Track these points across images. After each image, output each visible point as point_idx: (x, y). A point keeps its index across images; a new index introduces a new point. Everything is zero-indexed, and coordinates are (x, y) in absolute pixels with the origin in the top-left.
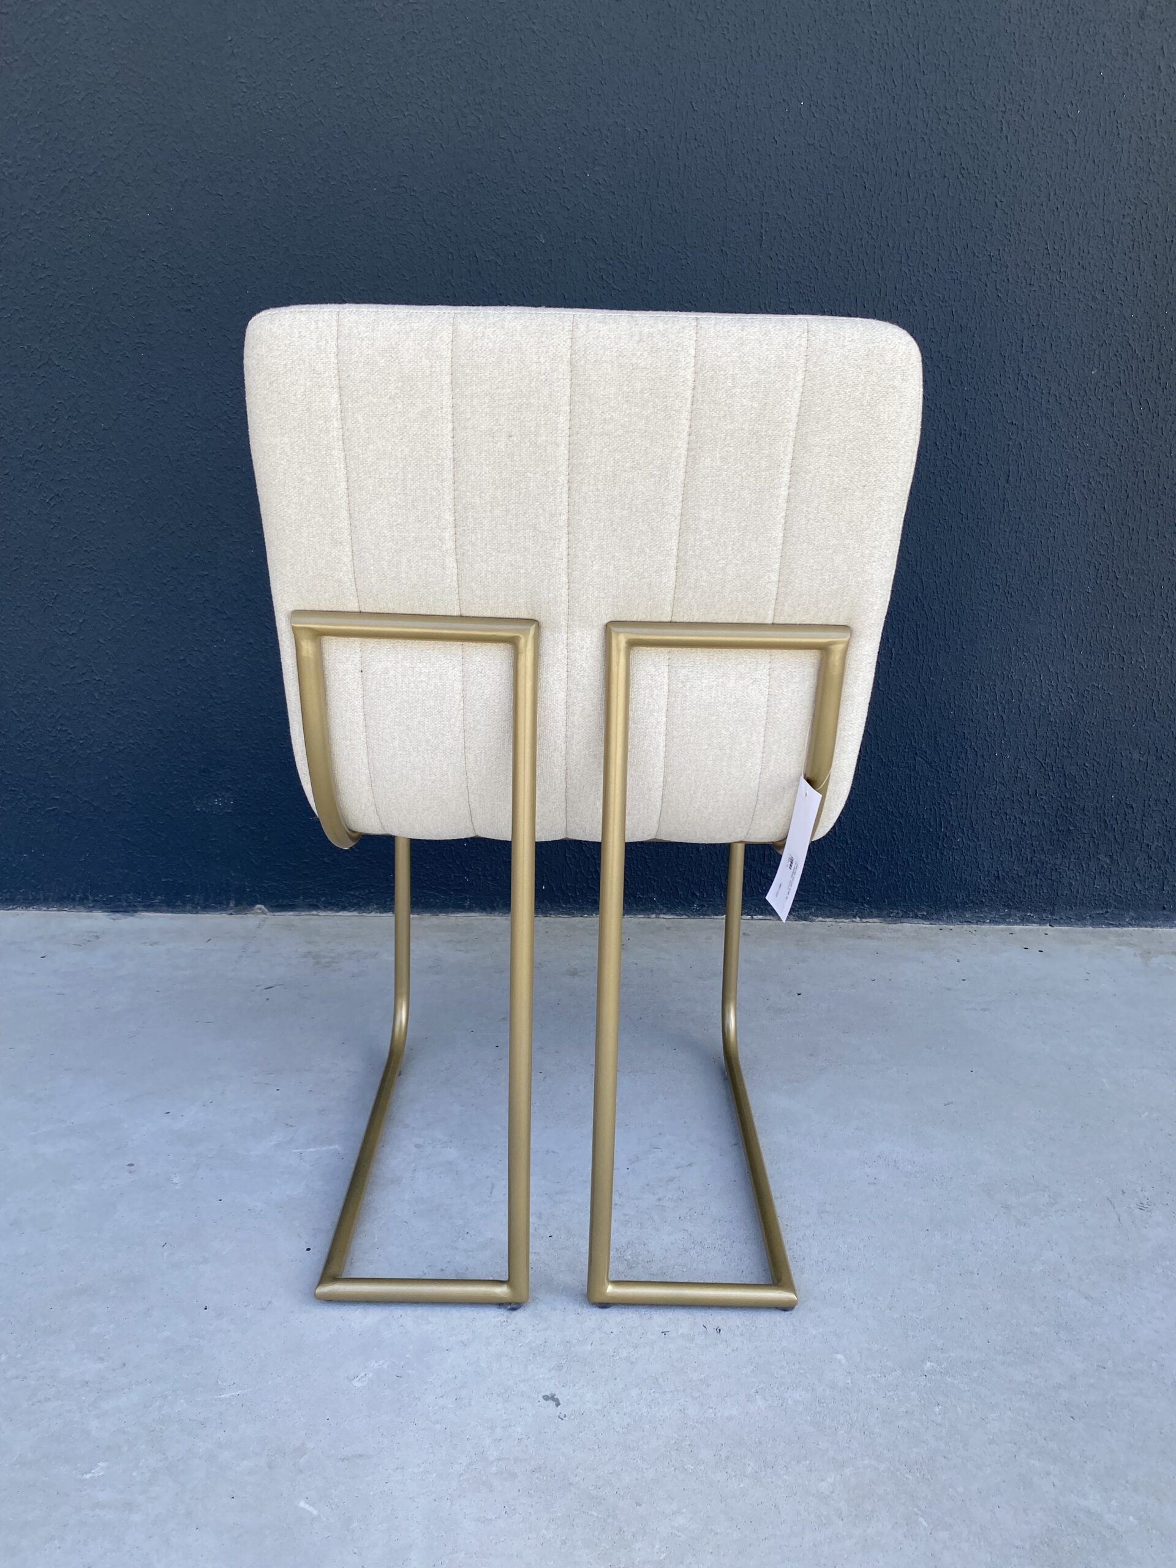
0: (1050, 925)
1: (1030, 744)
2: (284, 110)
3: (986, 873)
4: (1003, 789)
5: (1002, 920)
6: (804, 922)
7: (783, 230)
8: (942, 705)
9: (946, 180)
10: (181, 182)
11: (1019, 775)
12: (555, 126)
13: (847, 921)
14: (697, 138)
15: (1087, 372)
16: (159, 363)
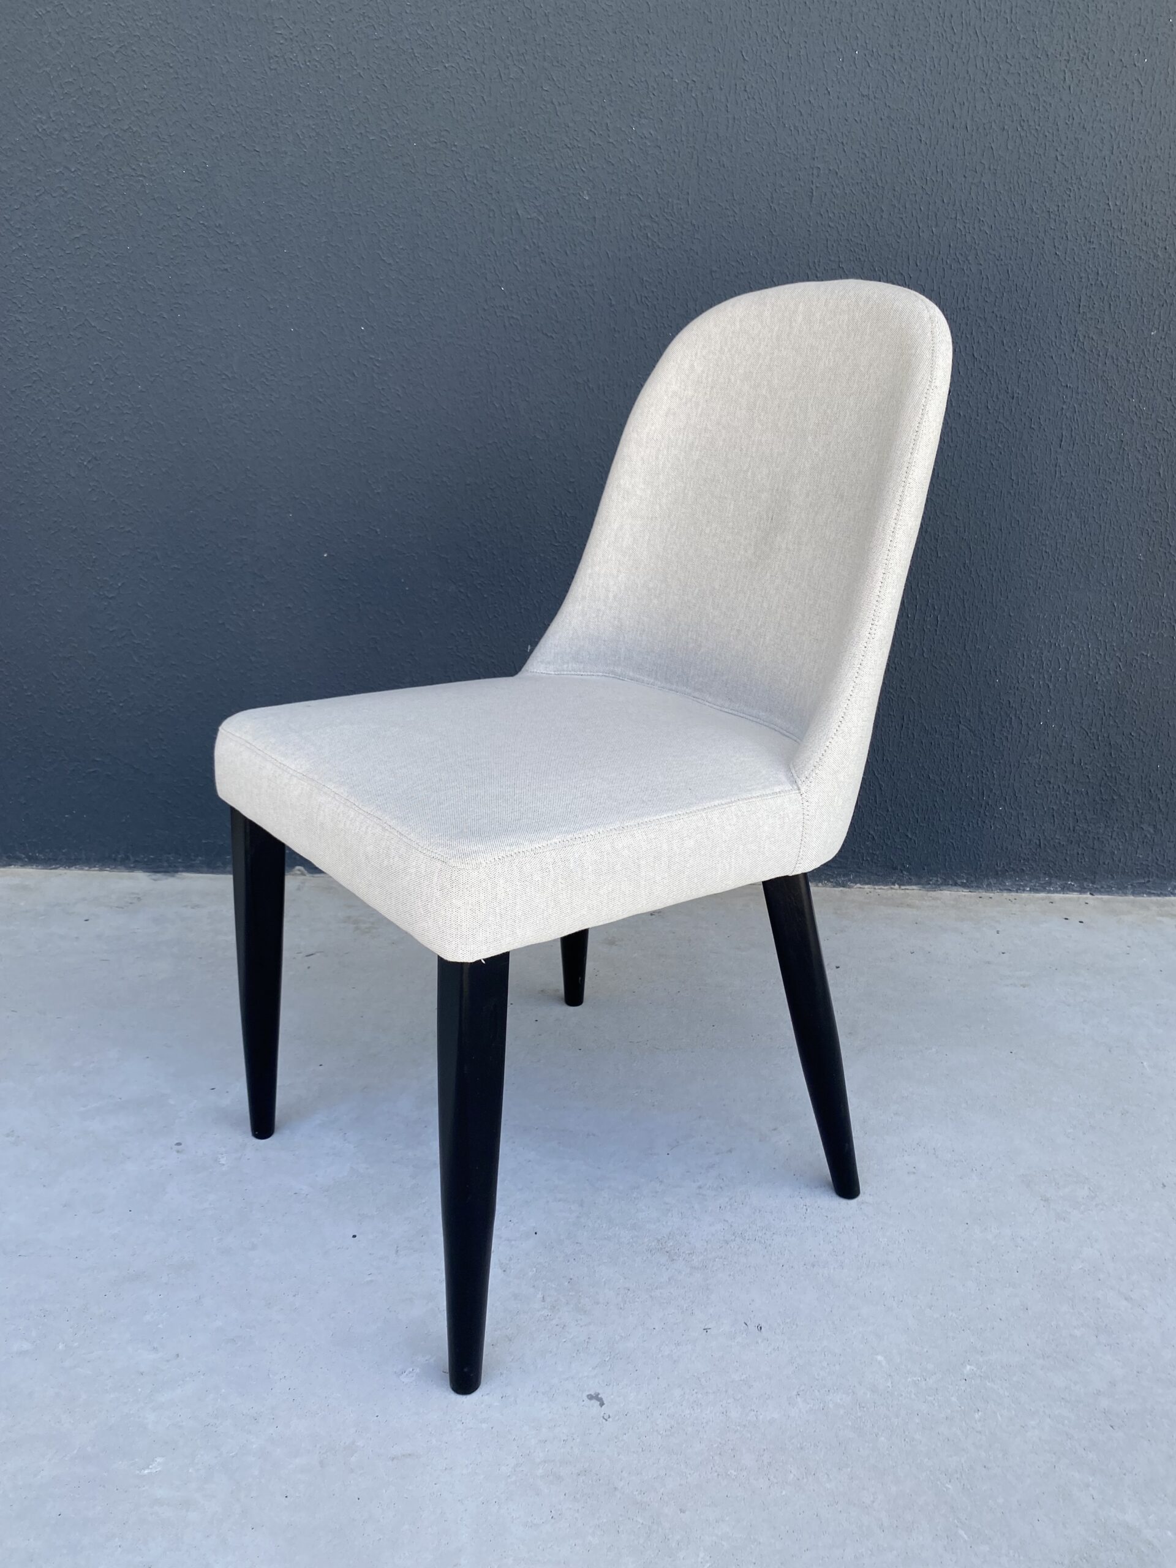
0: (1091, 894)
1: (1076, 713)
2: (323, 62)
3: (1028, 842)
4: (1048, 758)
5: (1043, 888)
6: (841, 889)
7: (834, 186)
8: (988, 673)
9: (1005, 132)
10: (217, 138)
11: (1064, 744)
12: (600, 78)
13: (886, 888)
14: (747, 89)
15: (1146, 334)
16: (196, 323)
